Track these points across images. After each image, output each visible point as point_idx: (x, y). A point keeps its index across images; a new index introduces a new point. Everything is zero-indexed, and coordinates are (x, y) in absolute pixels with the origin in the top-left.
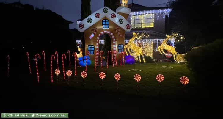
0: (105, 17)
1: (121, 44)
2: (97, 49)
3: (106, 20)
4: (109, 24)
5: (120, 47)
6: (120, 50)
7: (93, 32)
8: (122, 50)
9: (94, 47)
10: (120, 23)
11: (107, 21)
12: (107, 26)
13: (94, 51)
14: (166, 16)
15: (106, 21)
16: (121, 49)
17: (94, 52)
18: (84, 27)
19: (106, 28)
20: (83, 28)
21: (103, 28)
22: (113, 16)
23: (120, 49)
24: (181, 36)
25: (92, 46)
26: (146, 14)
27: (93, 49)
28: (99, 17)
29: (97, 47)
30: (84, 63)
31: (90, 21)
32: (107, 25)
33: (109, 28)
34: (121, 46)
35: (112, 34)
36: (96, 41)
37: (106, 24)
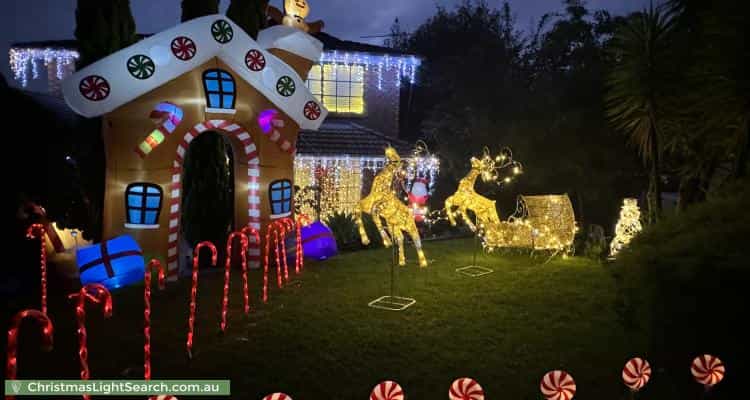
0: (216, 59)
1: (282, 181)
2: (174, 201)
3: (224, 75)
4: (234, 94)
5: (280, 192)
6: (277, 206)
7: (157, 121)
8: (287, 204)
9: (161, 194)
10: (282, 93)
11: (227, 80)
12: (228, 100)
13: (159, 210)
14: (405, 80)
15: (220, 79)
16: (283, 201)
17: (158, 214)
18: (108, 93)
19: (221, 106)
20: (101, 98)
21: (209, 105)
22: (255, 61)
23: (277, 201)
24: (513, 165)
25: (150, 190)
26: (340, 64)
27: (153, 202)
28: (188, 58)
29: (176, 194)
30: (111, 274)
31: (142, 67)
32: (225, 97)
33: (233, 112)
34: (282, 189)
35: (244, 136)
36: (172, 167)
37: (221, 93)
